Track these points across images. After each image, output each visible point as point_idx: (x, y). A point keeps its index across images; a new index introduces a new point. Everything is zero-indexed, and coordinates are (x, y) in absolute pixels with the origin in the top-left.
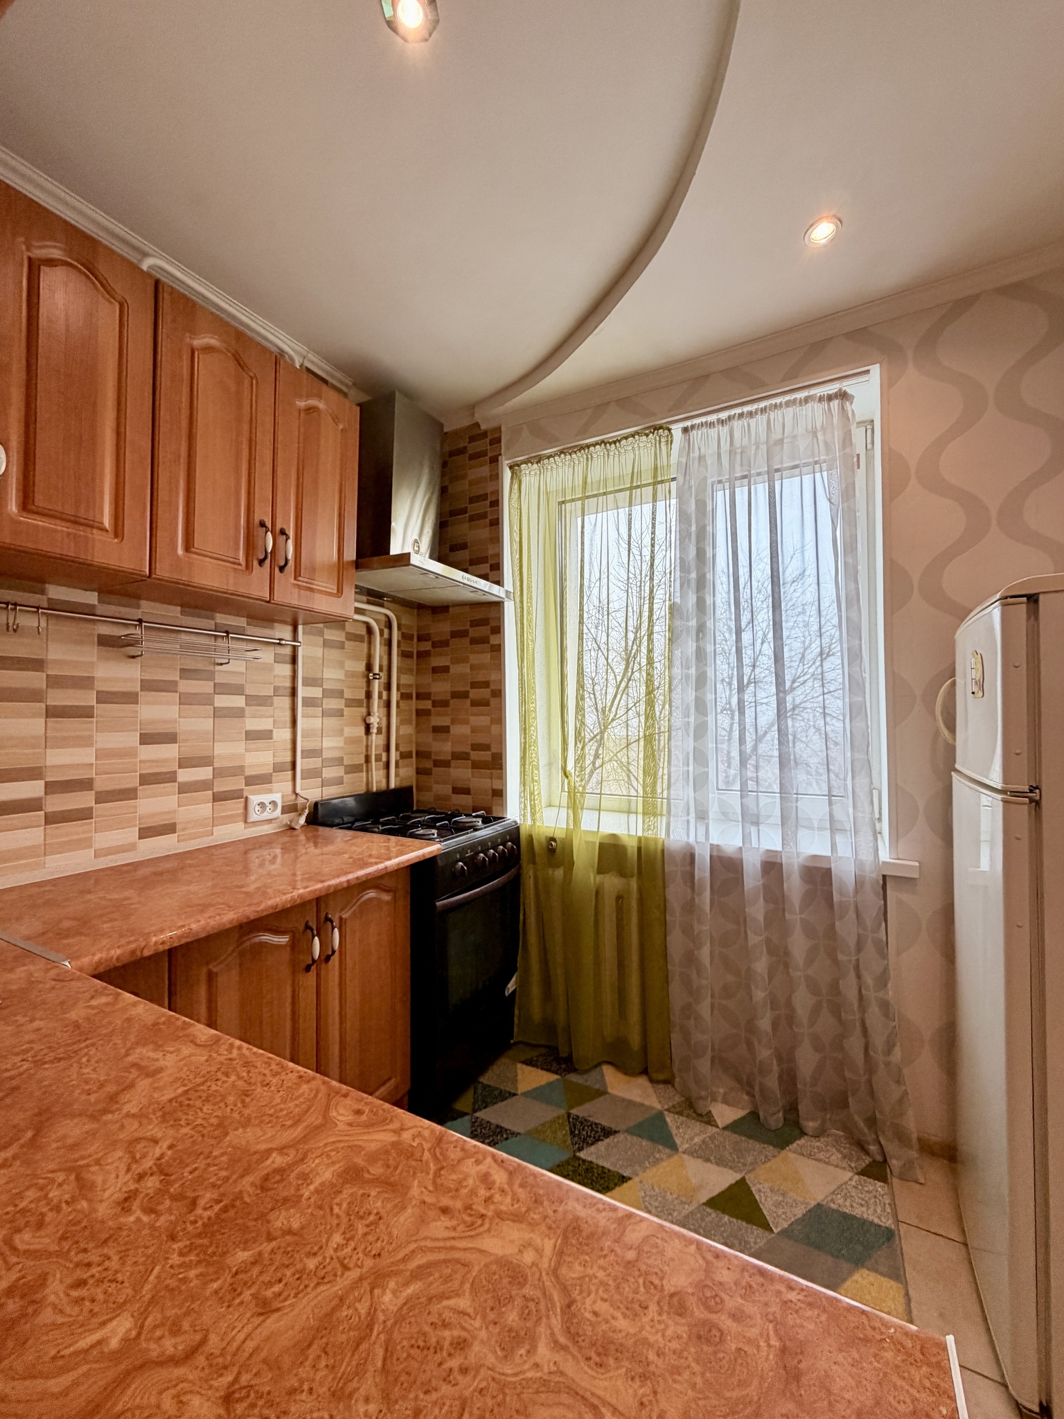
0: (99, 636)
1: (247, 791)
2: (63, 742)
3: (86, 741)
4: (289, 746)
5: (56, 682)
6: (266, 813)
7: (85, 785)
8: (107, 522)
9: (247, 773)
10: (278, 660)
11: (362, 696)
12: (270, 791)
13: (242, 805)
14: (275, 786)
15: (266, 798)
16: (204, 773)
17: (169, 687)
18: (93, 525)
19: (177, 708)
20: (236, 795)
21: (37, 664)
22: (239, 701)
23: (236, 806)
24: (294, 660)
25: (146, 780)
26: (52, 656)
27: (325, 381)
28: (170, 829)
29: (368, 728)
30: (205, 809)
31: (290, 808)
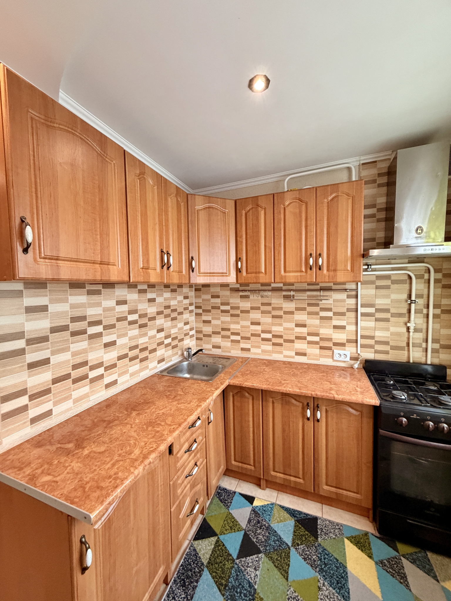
0: (284, 295)
1: (333, 347)
2: (276, 325)
3: (281, 325)
4: (354, 333)
5: (274, 309)
6: (341, 358)
7: (281, 337)
8: (263, 271)
9: (334, 341)
10: (349, 297)
11: (405, 311)
12: (345, 350)
13: (331, 353)
14: (346, 348)
15: (342, 352)
16: (316, 339)
17: (304, 309)
18: (260, 272)
19: (306, 316)
20: (329, 348)
21: (269, 304)
22: (330, 314)
23: (329, 353)
24: (357, 297)
25: (297, 338)
26: (273, 302)
27: (375, 162)
28: (304, 354)
29: (408, 328)
30: (317, 351)
31: (354, 359)
